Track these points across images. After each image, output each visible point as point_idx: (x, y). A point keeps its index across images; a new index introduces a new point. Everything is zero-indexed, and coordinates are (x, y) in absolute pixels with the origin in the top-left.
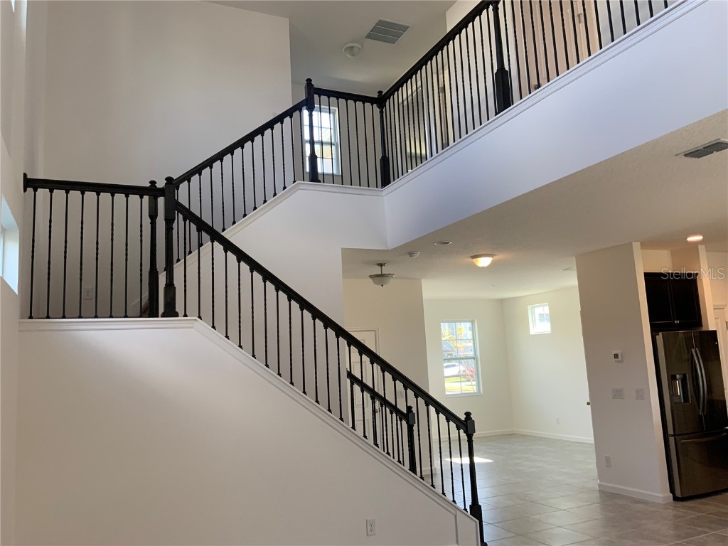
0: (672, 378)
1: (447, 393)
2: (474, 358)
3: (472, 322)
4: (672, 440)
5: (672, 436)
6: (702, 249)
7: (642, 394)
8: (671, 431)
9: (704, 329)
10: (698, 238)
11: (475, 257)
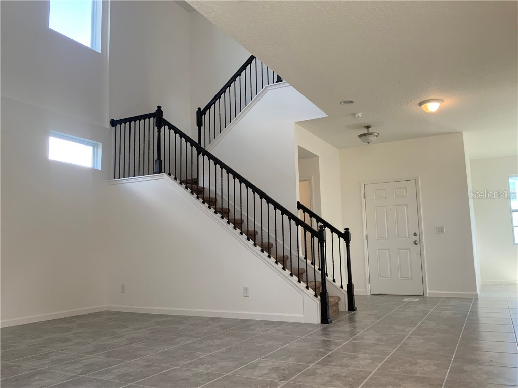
11: (421, 104)
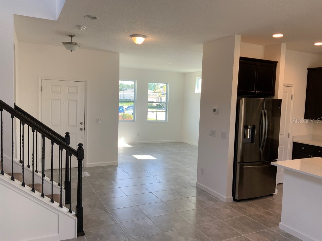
0: (246, 127)
1: (148, 120)
2: (165, 103)
3: (167, 84)
4: (238, 165)
5: (239, 163)
6: (284, 45)
7: (225, 136)
8: (239, 160)
9: (275, 98)
10: (280, 35)
11: (132, 36)
